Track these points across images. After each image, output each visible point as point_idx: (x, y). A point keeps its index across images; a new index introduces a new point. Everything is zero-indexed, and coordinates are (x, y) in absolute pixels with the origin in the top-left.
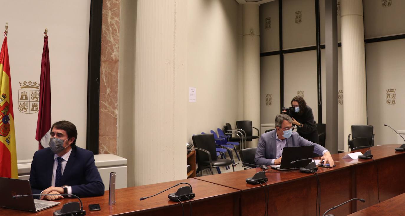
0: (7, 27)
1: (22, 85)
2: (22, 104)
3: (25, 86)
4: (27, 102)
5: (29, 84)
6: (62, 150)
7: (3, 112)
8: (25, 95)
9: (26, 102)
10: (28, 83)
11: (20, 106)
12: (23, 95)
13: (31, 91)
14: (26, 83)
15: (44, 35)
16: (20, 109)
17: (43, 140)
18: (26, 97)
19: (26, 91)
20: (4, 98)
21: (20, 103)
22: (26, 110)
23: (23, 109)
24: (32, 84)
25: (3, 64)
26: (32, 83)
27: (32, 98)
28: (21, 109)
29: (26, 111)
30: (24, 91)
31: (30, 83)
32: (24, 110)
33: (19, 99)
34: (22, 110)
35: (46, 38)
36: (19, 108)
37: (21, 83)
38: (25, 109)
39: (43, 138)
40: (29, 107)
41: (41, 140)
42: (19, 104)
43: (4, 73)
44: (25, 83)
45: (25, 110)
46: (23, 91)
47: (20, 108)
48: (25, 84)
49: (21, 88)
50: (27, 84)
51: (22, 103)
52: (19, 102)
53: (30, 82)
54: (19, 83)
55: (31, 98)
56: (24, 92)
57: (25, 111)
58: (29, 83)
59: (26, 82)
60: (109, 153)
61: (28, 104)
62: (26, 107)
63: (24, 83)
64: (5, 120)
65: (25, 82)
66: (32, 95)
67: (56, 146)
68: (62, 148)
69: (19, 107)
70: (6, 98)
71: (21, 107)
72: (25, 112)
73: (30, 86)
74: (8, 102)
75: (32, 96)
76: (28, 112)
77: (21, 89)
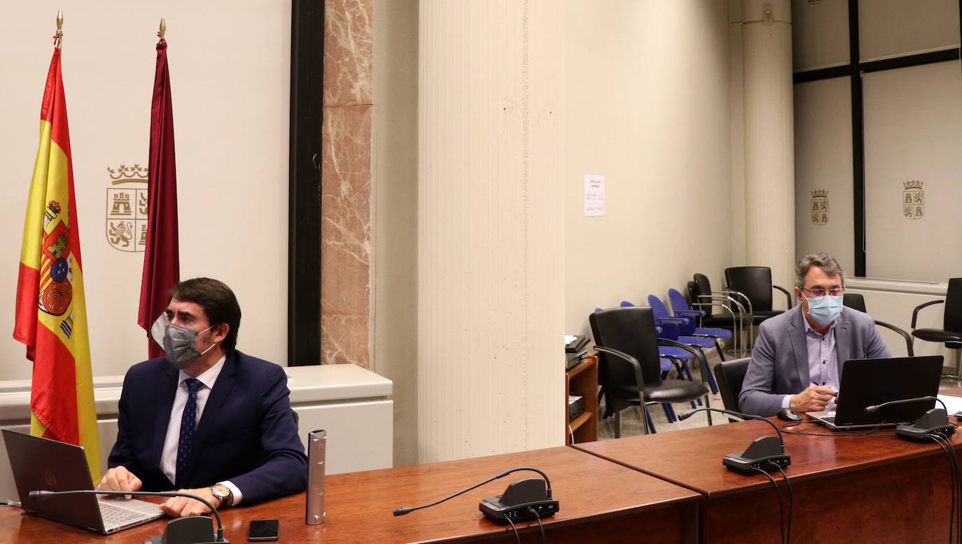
0: (59, 23)
1: (117, 174)
2: (115, 226)
3: (123, 177)
4: (129, 221)
5: (133, 172)
6: (196, 357)
7: (51, 249)
8: (123, 203)
9: (125, 222)
10: (130, 169)
11: (110, 231)
12: (119, 203)
13: (139, 192)
14: (127, 170)
15: (158, 40)
16: (112, 239)
17: (158, 326)
18: (127, 208)
19: (126, 192)
20: (53, 212)
21: (112, 224)
22: (128, 242)
23: (118, 240)
24: (140, 172)
25: (51, 121)
26: (140, 169)
27: (141, 210)
28: (115, 240)
29: (127, 246)
30: (122, 191)
31: (136, 170)
32: (122, 242)
33: (109, 212)
34: (117, 242)
35: (162, 47)
36: (110, 237)
37: (112, 172)
38: (125, 239)
39: (157, 320)
40: (133, 234)
41: (152, 325)
42: (109, 228)
43: (54, 145)
44: (123, 171)
45: (125, 243)
46: (118, 192)
47: (112, 236)
48: (124, 173)
49: (114, 183)
50: (129, 173)
51: (116, 223)
52: (109, 221)
53: (136, 166)
54: (109, 169)
55: (138, 211)
56: (122, 194)
57: (124, 246)
58: (133, 169)
59: (126, 167)
60: (350, 363)
61: (131, 226)
62: (126, 235)
63: (120, 171)
64: (59, 272)
65: (123, 167)
66: (140, 201)
67: (176, 348)
68: (195, 355)
69: (109, 235)
70: (58, 213)
71: (114, 235)
72: (125, 248)
73: (136, 177)
74: (66, 223)
75: (141, 204)
76: (131, 247)
77: (116, 186)
